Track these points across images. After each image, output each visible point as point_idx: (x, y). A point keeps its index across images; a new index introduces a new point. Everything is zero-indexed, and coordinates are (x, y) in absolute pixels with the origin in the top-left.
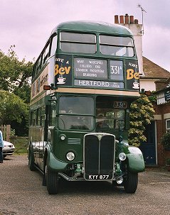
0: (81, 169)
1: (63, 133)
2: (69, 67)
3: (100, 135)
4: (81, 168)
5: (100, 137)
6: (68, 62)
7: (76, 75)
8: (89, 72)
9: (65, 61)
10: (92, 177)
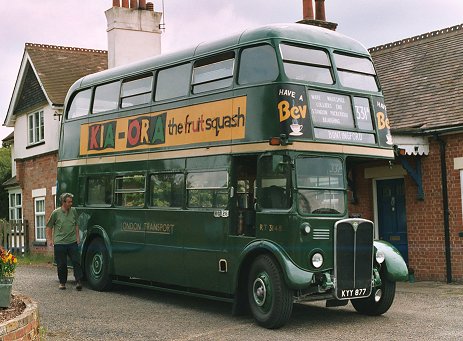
0: (332, 282)
1: (306, 221)
2: (305, 107)
3: (356, 222)
4: (332, 280)
5: (355, 225)
6: (301, 98)
7: (314, 120)
8: (329, 116)
9: (297, 96)
10: (346, 293)
